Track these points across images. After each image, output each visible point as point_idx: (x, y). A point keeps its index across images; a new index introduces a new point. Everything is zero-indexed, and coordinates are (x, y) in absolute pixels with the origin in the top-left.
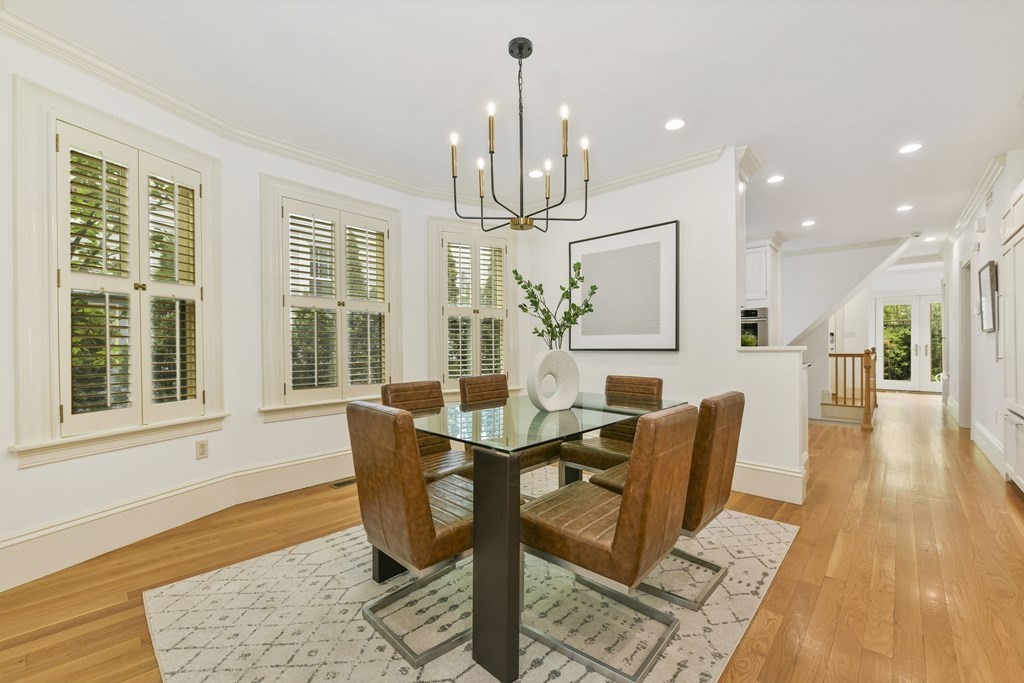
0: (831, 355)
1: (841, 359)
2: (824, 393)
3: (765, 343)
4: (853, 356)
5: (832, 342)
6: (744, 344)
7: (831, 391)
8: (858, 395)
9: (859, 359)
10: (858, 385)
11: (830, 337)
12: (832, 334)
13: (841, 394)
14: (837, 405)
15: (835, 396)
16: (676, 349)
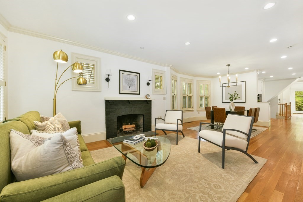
0: (279, 104)
1: (281, 105)
2: (277, 113)
3: (261, 101)
4: (282, 104)
5: (279, 101)
6: (258, 101)
7: (279, 113)
8: (284, 114)
9: (284, 105)
10: (284, 112)
11: (278, 100)
12: (279, 99)
13: (281, 114)
14: (280, 116)
15: (280, 114)
16: (245, 102)
